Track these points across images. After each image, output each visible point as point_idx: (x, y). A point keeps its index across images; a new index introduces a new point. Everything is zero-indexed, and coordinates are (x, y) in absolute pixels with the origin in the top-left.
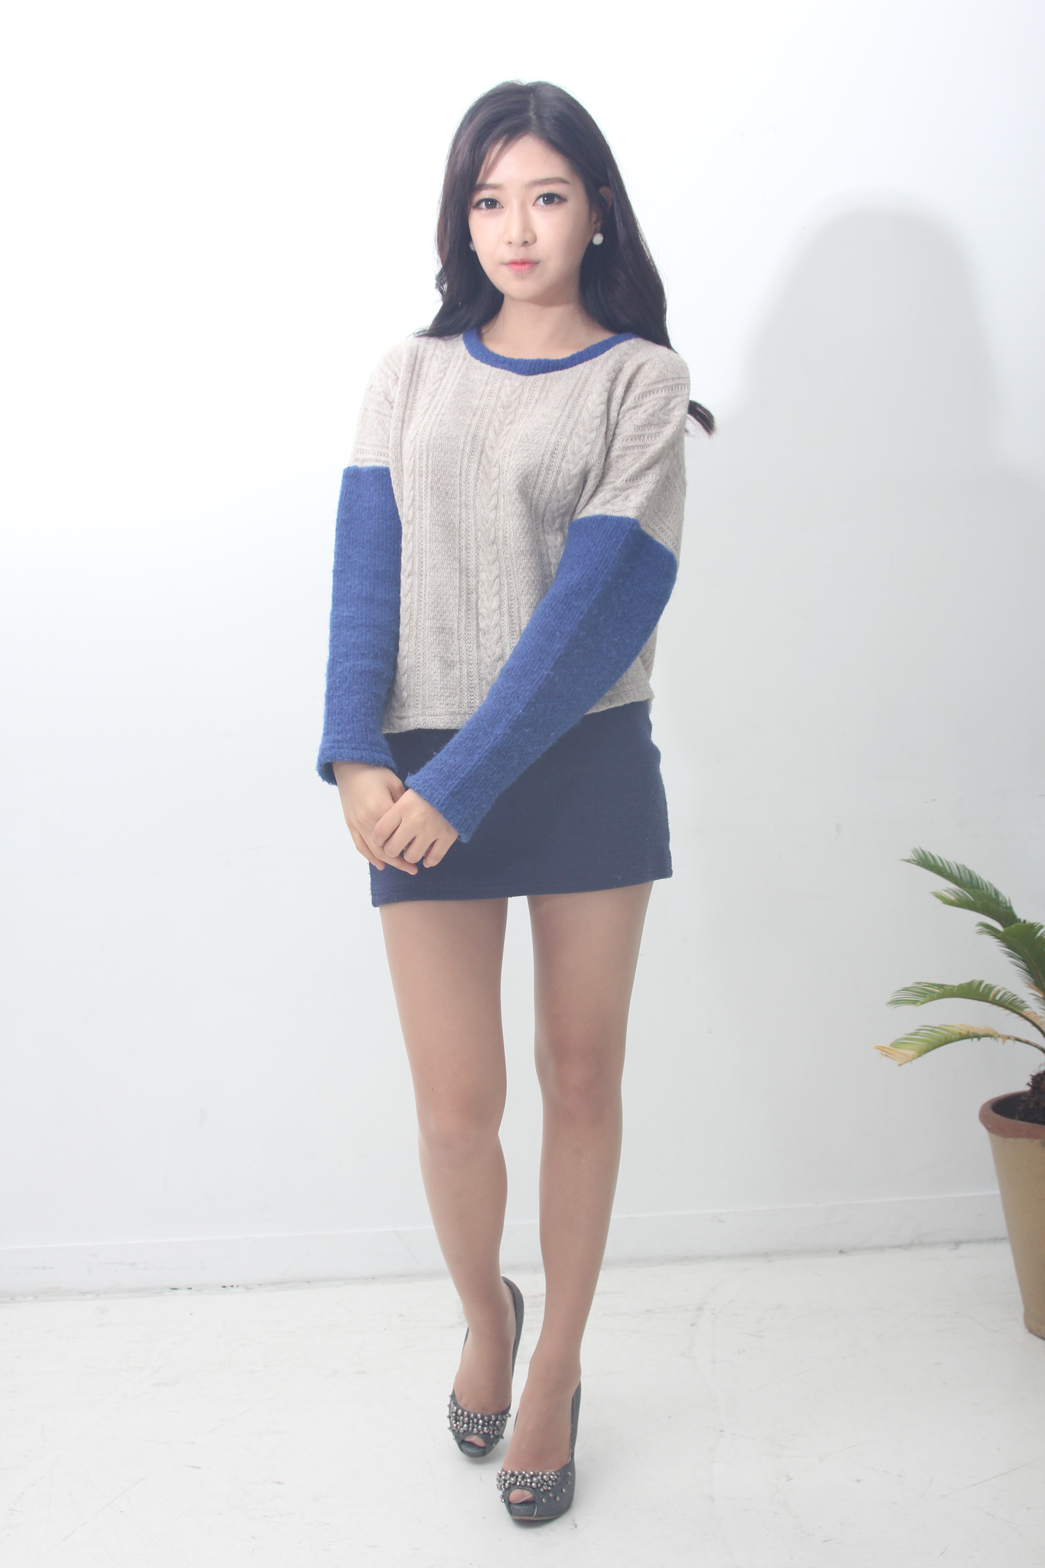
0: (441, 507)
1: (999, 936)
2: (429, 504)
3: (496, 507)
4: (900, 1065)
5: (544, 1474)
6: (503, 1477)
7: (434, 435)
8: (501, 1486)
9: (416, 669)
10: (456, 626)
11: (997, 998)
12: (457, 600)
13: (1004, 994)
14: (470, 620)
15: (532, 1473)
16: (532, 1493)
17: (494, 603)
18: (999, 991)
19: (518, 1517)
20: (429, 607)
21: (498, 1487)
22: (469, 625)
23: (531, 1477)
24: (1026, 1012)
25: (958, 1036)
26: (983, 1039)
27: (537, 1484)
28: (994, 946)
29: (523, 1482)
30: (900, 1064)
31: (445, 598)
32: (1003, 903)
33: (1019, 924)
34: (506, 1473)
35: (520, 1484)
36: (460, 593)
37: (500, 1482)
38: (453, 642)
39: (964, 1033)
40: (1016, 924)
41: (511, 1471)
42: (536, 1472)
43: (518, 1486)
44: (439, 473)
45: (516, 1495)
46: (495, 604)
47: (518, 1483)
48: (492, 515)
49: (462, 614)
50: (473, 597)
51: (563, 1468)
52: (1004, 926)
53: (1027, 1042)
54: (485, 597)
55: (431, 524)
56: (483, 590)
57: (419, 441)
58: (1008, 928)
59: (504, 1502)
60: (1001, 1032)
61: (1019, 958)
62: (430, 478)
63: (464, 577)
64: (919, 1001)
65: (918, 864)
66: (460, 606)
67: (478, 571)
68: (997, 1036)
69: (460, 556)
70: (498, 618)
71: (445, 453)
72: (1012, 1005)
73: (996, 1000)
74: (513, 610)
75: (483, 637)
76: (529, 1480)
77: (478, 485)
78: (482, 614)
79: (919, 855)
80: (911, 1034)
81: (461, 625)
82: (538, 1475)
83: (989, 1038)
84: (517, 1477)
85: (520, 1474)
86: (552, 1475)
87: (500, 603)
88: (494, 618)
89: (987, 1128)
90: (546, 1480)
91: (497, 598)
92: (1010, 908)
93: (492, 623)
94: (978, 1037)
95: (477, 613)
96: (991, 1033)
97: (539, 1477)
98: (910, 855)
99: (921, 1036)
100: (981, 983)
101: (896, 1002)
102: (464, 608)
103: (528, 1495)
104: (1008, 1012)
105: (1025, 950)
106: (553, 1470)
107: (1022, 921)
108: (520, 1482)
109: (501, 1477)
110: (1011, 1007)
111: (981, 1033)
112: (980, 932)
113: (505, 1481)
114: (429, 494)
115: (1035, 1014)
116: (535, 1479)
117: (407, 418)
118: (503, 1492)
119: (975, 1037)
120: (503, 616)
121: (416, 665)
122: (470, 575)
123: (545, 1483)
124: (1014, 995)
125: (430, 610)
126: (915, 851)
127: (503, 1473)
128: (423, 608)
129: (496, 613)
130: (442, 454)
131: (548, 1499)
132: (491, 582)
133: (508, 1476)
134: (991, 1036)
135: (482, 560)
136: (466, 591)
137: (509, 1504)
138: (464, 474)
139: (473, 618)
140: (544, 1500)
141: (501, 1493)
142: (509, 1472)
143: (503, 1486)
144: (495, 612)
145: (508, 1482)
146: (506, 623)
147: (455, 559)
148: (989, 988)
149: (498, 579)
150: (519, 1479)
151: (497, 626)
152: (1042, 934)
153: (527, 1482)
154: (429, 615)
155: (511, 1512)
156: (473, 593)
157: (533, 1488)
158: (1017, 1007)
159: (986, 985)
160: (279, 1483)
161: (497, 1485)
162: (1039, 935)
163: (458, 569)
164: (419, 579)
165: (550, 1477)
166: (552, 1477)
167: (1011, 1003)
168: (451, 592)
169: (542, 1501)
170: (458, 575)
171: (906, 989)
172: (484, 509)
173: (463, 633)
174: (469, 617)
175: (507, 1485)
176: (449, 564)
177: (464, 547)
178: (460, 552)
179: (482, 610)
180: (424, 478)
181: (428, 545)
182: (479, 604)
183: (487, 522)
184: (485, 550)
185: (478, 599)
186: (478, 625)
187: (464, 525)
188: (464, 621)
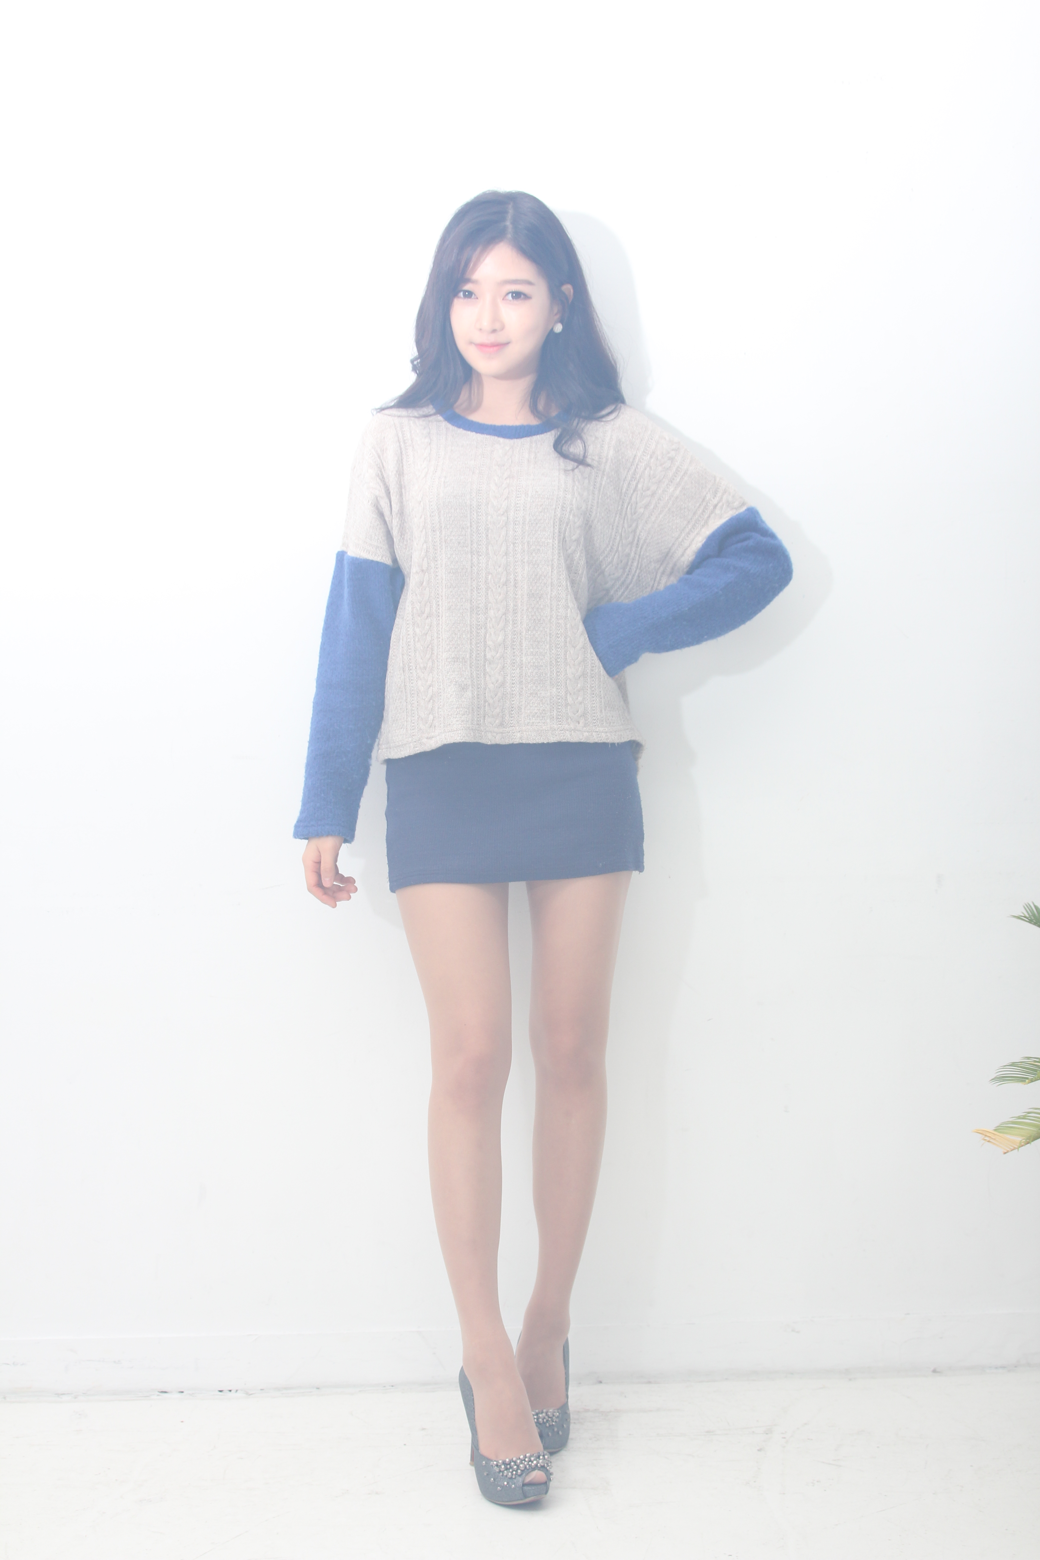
0: (454, 556)
2: (444, 555)
3: (506, 554)
4: (1005, 1153)
10: (468, 656)
12: (469, 636)
14: (479, 652)
20: (445, 641)
30: (1005, 1151)
31: (459, 634)
36: (471, 629)
38: (466, 668)
44: (451, 527)
46: (500, 638)
49: (473, 646)
50: (482, 632)
55: (446, 572)
62: (443, 532)
63: (474, 615)
64: (1027, 1078)
65: (1030, 921)
66: (471, 640)
69: (471, 597)
70: (503, 651)
75: (488, 667)
78: (489, 647)
79: (1032, 911)
80: (1019, 1118)
81: (473, 656)
87: (505, 638)
88: (499, 651)
93: (498, 655)
95: (485, 646)
98: (1021, 911)
99: (1030, 1119)
101: (1001, 1079)
102: (474, 642)
114: (443, 547)
120: (507, 649)
122: (480, 612)
125: (446, 644)
126: (1027, 907)
136: (476, 627)
138: (474, 526)
144: (500, 645)
147: (467, 600)
151: (501, 657)
154: (445, 648)
156: (482, 628)
164: (437, 619)
168: (464, 629)
170: (469, 614)
171: (1013, 1064)
173: (474, 662)
176: (462, 606)
177: (475, 588)
178: (471, 593)
179: (489, 643)
180: (438, 533)
181: (444, 590)
182: (487, 637)
183: (499, 567)
184: (494, 590)
185: (486, 634)
186: (485, 656)
187: (475, 569)
188: (475, 652)
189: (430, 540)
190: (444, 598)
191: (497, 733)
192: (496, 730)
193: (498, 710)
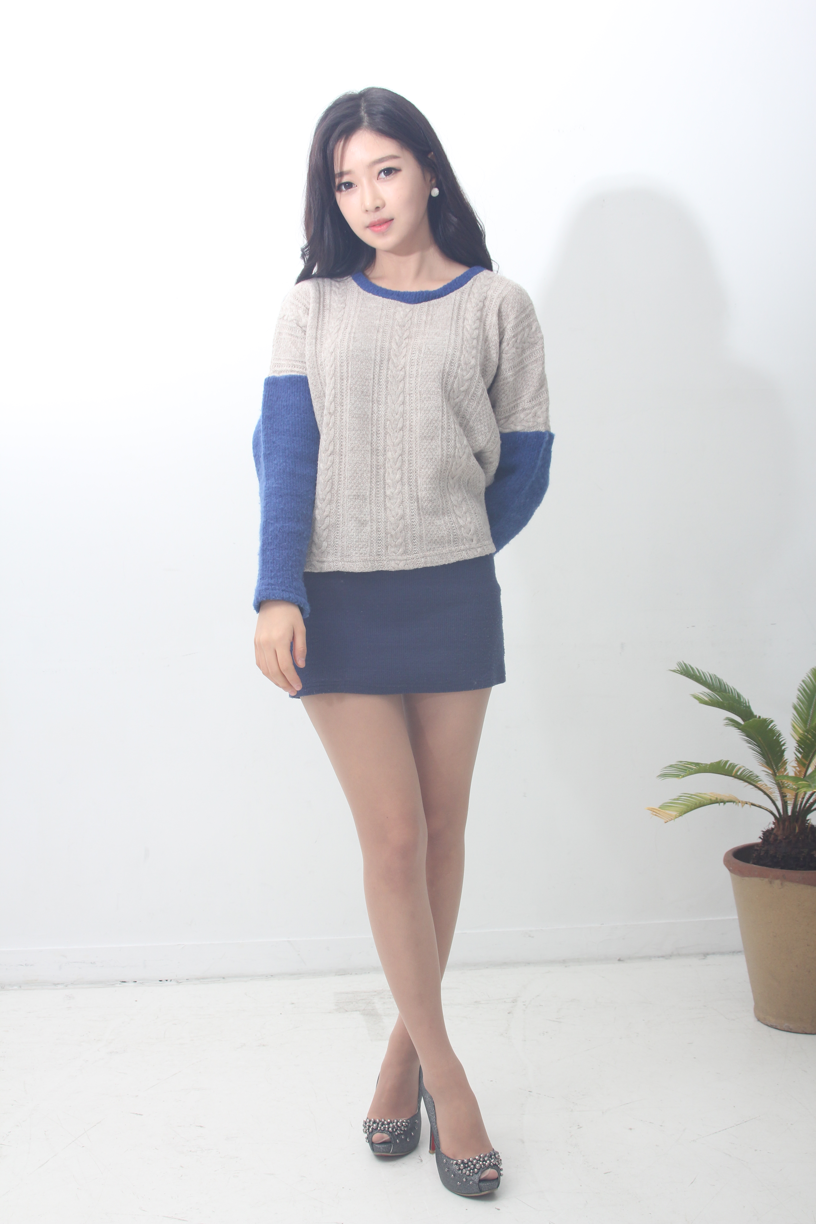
0: (357, 403)
1: (740, 727)
2: (348, 401)
4: (668, 821)
5: (398, 1122)
6: (368, 1124)
7: (351, 348)
8: (366, 1130)
9: (337, 526)
10: (368, 494)
11: (738, 774)
12: (369, 475)
13: (744, 771)
14: (379, 489)
15: (389, 1121)
16: (389, 1135)
17: (397, 476)
18: (740, 768)
19: (378, 1154)
20: (348, 479)
21: (364, 1131)
22: (378, 493)
23: (388, 1124)
24: (759, 784)
25: (709, 801)
26: (727, 804)
27: (393, 1129)
28: (736, 735)
29: (382, 1127)
31: (360, 473)
32: (744, 703)
33: (756, 719)
34: (370, 1121)
35: (380, 1129)
36: (371, 469)
37: (365, 1127)
38: (366, 505)
39: (713, 799)
40: (753, 719)
41: (374, 1119)
42: (392, 1120)
43: (379, 1130)
44: (356, 377)
45: (377, 1137)
47: (379, 1128)
48: (401, 409)
49: (373, 485)
50: (381, 471)
51: (412, 1117)
52: (744, 720)
53: (760, 807)
54: (390, 470)
55: (350, 417)
56: (389, 465)
57: (338, 353)
58: (747, 722)
59: (369, 1142)
60: (741, 799)
61: (755, 744)
62: (350, 381)
63: (374, 457)
64: (681, 775)
65: (682, 674)
66: (371, 479)
67: (385, 451)
68: (738, 801)
69: (372, 440)
70: (401, 487)
71: (362, 362)
72: (749, 779)
73: (738, 775)
74: (411, 480)
75: (388, 502)
76: (387, 1126)
77: (389, 387)
78: (388, 484)
79: (683, 668)
80: (675, 800)
81: (373, 493)
82: (394, 1122)
83: (732, 803)
84: (378, 1124)
85: (380, 1121)
86: (404, 1122)
87: (402, 475)
88: (398, 487)
89: (729, 870)
90: (400, 1126)
91: (399, 472)
92: (749, 707)
93: (395, 492)
94: (724, 802)
95: (384, 483)
96: (733, 800)
97: (394, 1124)
98: (675, 667)
99: (681, 801)
100: (727, 762)
101: (662, 776)
102: (374, 480)
103: (386, 1137)
104: (746, 784)
105: (760, 738)
106: (405, 1119)
107: (758, 717)
108: (380, 1128)
109: (366, 1123)
110: (749, 780)
111: (726, 799)
112: (727, 725)
113: (369, 1126)
114: (349, 394)
115: (766, 785)
116: (391, 1125)
117: (319, 336)
118: (367, 1135)
119: (721, 802)
120: (404, 486)
121: (337, 523)
122: (379, 454)
123: (399, 1128)
124: (751, 772)
125: (348, 482)
126: (679, 664)
127: (368, 1120)
128: (343, 480)
129: (399, 483)
130: (359, 363)
131: (401, 1140)
132: (395, 459)
133: (372, 1123)
134: (734, 802)
135: (389, 442)
136: (376, 467)
137: (372, 1144)
138: (376, 379)
139: (381, 488)
140: (398, 1141)
141: (366, 1135)
142: (372, 1120)
143: (367, 1130)
145: (371, 1127)
146: (406, 491)
147: (368, 443)
148: (733, 766)
149: (400, 457)
150: (380, 1126)
151: (399, 493)
152: (772, 727)
153: (385, 1127)
154: (348, 485)
155: (373, 1149)
156: (381, 468)
157: (390, 1132)
158: (753, 780)
159: (731, 764)
160: (201, 1127)
161: (363, 1129)
162: (770, 727)
163: (370, 451)
164: (339, 458)
165: (402, 1124)
166: (404, 1124)
167: (748, 777)
168: (365, 469)
169: (397, 1142)
170: (369, 455)
171: (671, 767)
172: (395, 405)
173: (374, 499)
174: (378, 487)
175: (370, 1129)
176: (364, 447)
177: (375, 432)
178: (372, 437)
179: (388, 481)
180: (345, 381)
181: (348, 433)
182: (386, 476)
183: (397, 414)
184: (391, 435)
185: (385, 473)
186: (385, 493)
187: (375, 416)
188: (374, 490)
189: (338, 387)
190: (347, 440)
191: (401, 561)
192: (399, 557)
193: (400, 540)
